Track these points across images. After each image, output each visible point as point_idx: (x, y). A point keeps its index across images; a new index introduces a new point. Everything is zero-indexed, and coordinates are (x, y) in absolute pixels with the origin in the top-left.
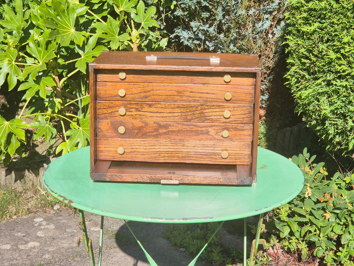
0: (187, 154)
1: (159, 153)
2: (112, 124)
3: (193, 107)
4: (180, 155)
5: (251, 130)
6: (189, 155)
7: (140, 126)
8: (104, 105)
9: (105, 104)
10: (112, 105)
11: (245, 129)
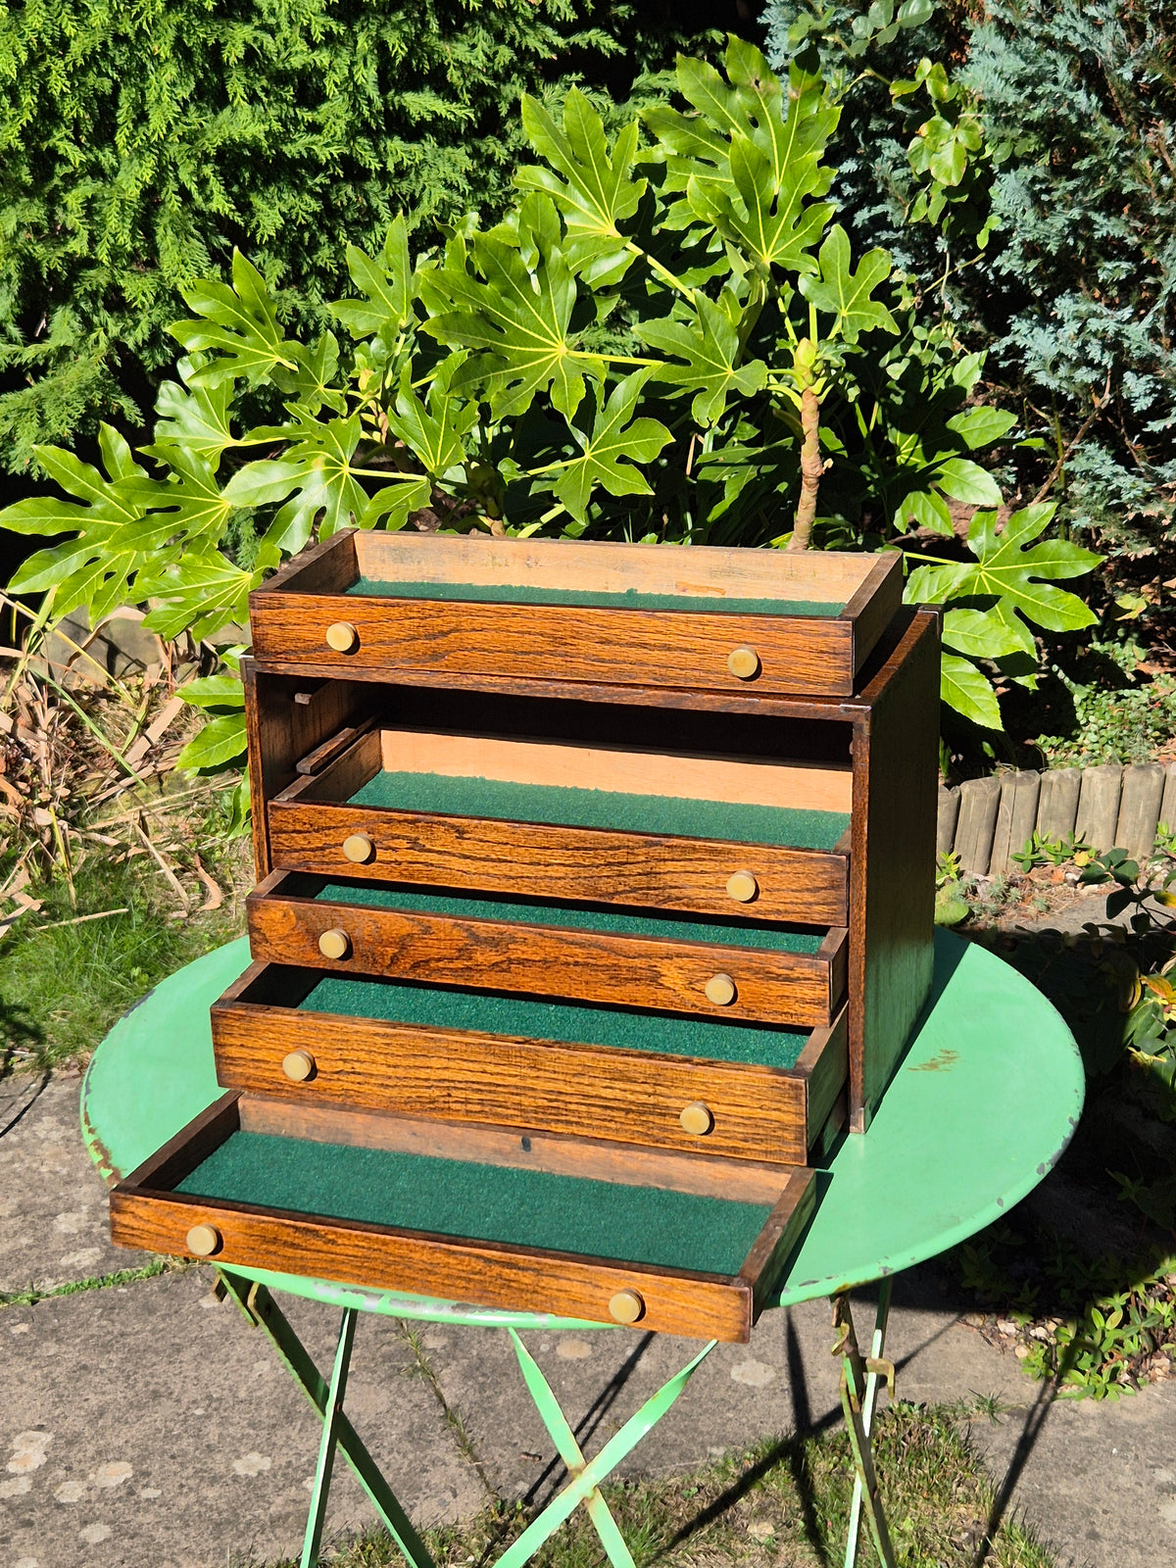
0: (551, 1101)
1: (447, 1084)
2: (299, 918)
3: (619, 848)
4: (526, 1101)
5: (824, 981)
6: (561, 1105)
7: (404, 932)
8: (296, 820)
9: (300, 816)
10: (323, 821)
11: (798, 979)
